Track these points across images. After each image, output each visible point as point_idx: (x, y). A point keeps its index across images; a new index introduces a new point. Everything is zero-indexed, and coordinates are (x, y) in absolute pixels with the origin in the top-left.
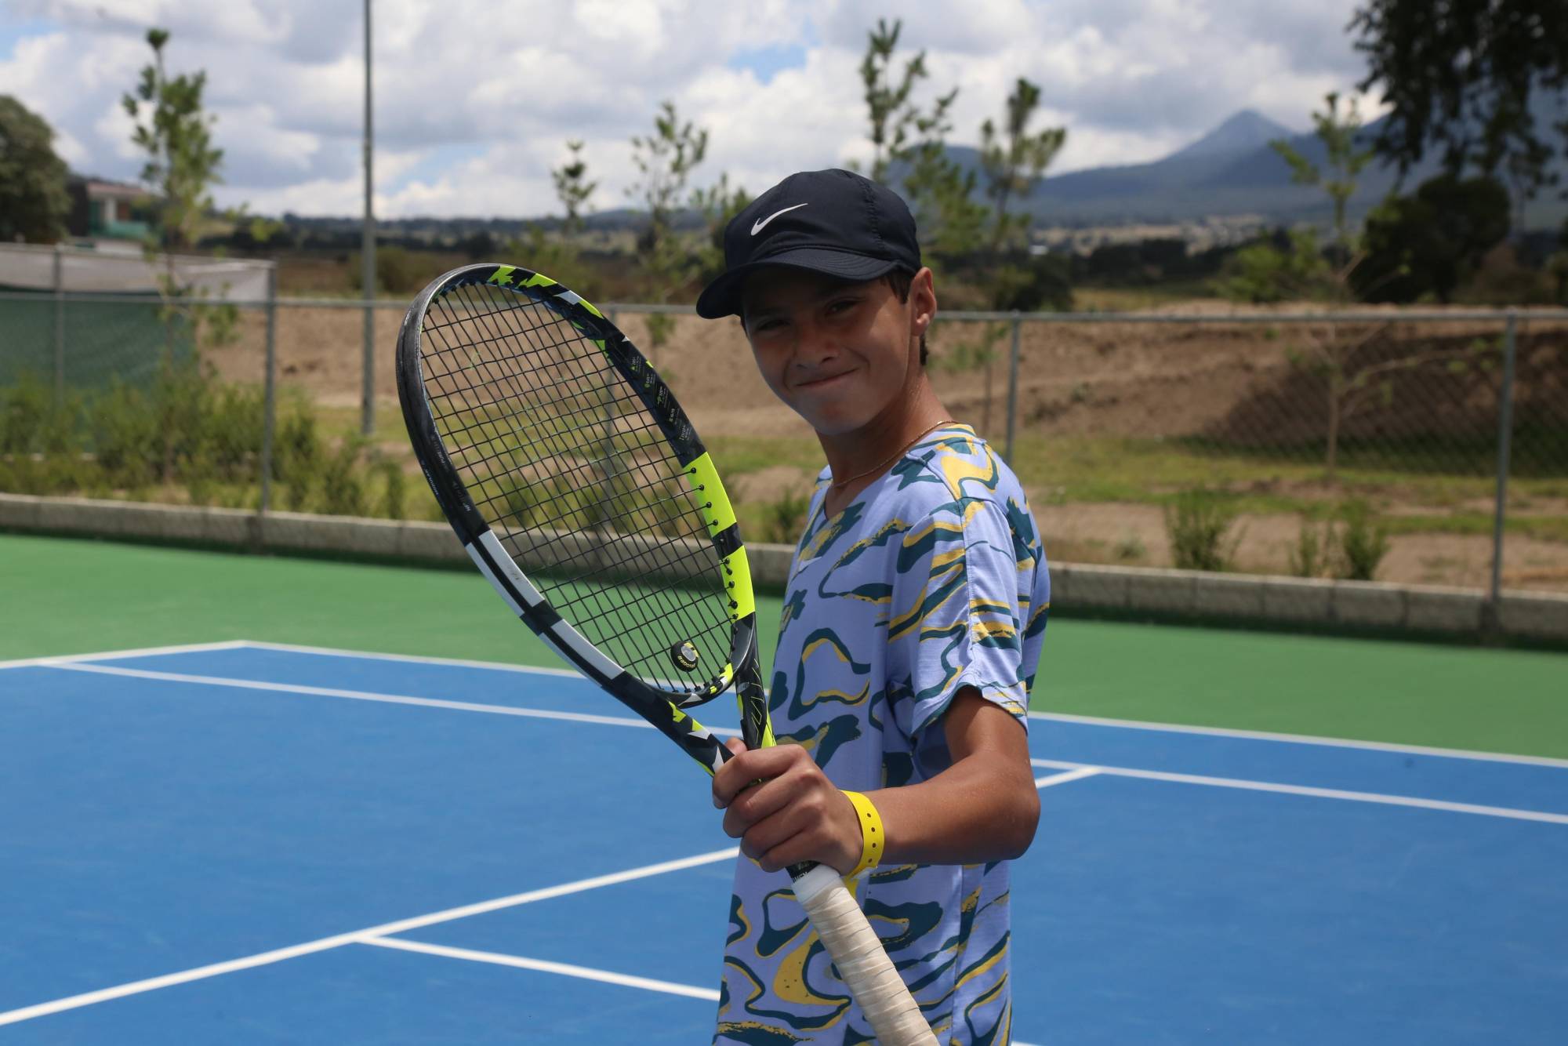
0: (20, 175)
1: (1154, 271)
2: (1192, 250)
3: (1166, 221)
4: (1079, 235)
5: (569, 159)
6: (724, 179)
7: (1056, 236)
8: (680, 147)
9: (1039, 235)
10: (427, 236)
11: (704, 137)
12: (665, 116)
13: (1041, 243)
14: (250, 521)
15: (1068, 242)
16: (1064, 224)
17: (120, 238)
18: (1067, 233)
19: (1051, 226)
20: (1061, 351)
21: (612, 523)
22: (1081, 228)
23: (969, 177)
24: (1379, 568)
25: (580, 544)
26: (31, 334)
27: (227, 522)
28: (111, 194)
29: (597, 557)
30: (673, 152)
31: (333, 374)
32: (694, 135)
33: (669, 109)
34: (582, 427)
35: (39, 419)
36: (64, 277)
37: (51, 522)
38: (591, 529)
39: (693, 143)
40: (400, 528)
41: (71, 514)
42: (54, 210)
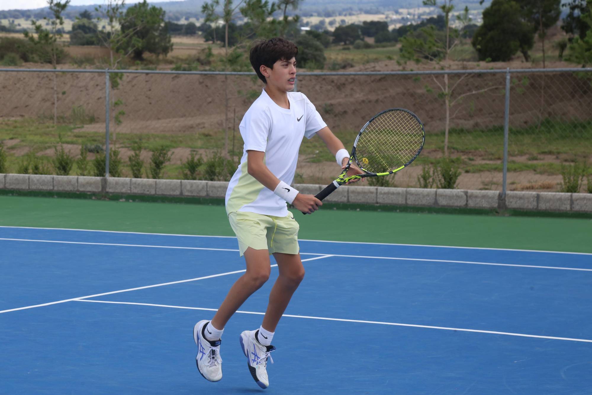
1: (370, 40)
2: (391, 28)
3: (377, 12)
4: (327, 20)
7: (315, 20)
9: (305, 20)
13: (307, 24)
15: (322, 23)
16: (319, 15)
18: (321, 19)
19: (311, 15)
20: (317, 88)
21: (110, 172)
22: (328, 15)
23: (273, 5)
24: (457, 183)
25: (95, 182)
29: (104, 188)
34: (71, 130)
38: (100, 175)
40: (5, 176)
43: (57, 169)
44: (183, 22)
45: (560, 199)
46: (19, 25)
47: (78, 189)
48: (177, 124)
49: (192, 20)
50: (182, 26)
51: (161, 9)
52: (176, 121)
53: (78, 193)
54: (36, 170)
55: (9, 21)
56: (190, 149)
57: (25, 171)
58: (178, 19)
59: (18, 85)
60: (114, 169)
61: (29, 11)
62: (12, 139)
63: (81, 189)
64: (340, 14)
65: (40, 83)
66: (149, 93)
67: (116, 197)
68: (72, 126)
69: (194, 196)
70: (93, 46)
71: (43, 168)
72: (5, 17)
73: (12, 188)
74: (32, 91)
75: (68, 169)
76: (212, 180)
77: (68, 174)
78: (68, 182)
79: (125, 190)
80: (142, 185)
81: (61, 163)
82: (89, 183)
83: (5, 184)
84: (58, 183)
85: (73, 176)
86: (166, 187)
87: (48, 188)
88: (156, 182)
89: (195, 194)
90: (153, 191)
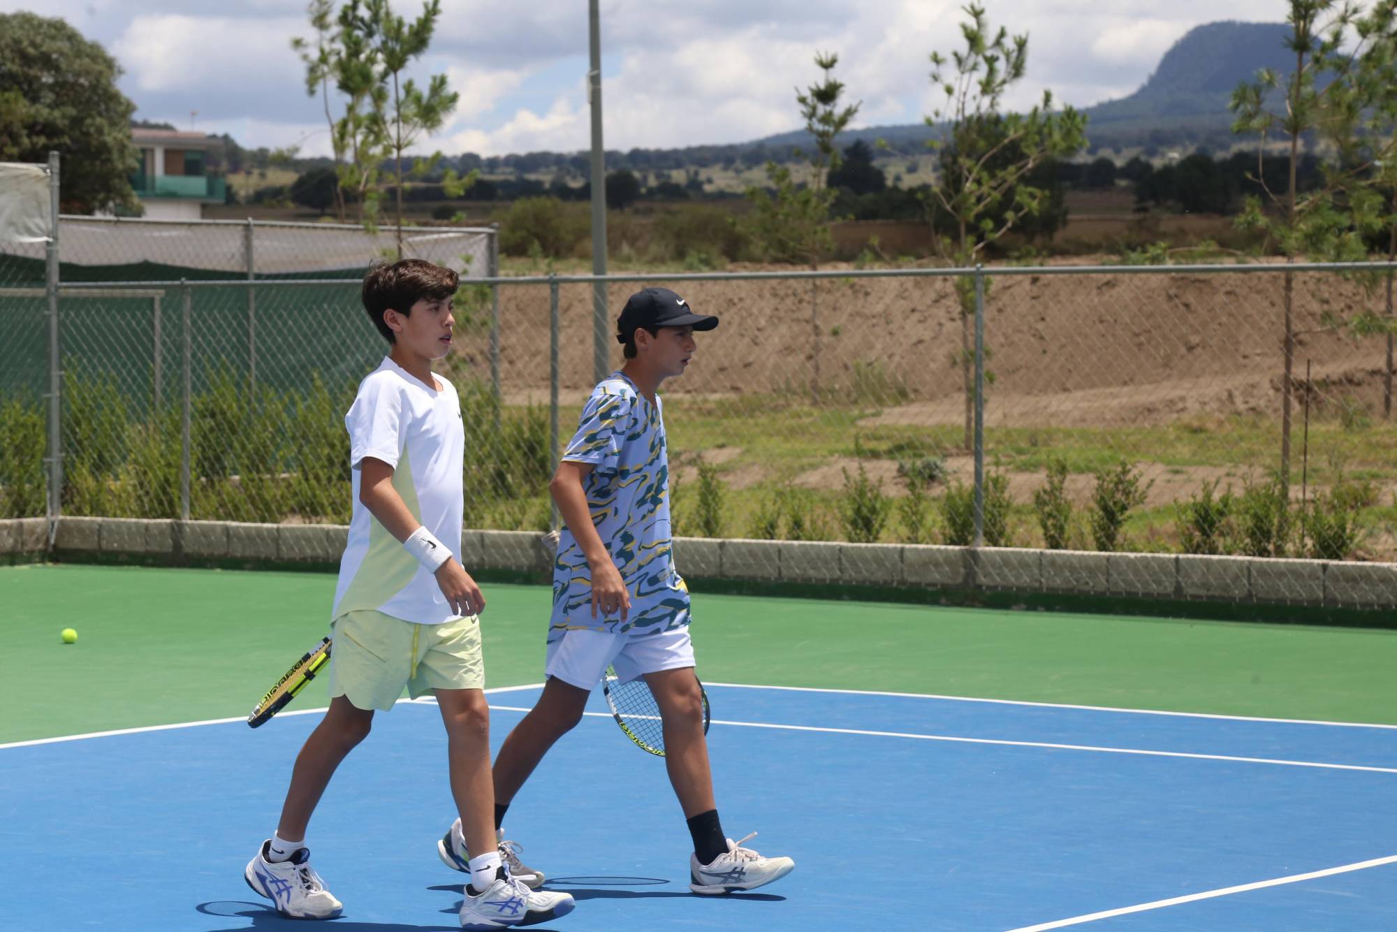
0: (77, 122)
6: (1048, 97)
8: (991, 61)
10: (545, 177)
11: (1021, 45)
12: (972, 23)
14: (536, 542)
17: (171, 197)
21: (985, 534)
25: (949, 559)
26: (220, 326)
27: (509, 545)
28: (158, 141)
29: (970, 574)
30: (983, 69)
31: (519, 365)
32: (1009, 43)
33: (977, 14)
34: (853, 421)
35: (234, 432)
36: (255, 256)
37: (296, 554)
38: (960, 539)
39: (1008, 55)
40: (722, 545)
41: (320, 542)
42: (120, 166)
43: (849, 527)
44: (1082, 158)
46: (710, 181)
47: (903, 578)
48: (1114, 403)
49: (1106, 153)
50: (1080, 168)
53: (903, 588)
54: (797, 528)
55: (688, 172)
57: (769, 533)
60: (994, 525)
61: (731, 148)
62: (722, 446)
63: (912, 579)
65: (777, 309)
66: (1040, 326)
68: (856, 412)
69: (1213, 597)
70: (879, 222)
71: (813, 522)
72: (679, 165)
73: (738, 576)
74: (759, 330)
75: (877, 526)
76: (1263, 552)
77: (876, 539)
78: (879, 558)
79: (1025, 580)
80: (1072, 569)
81: (858, 511)
82: (931, 561)
83: (721, 565)
84: (854, 563)
85: (887, 543)
86: (1136, 572)
87: (826, 574)
88: (1108, 559)
89: (1217, 593)
90: (1101, 584)
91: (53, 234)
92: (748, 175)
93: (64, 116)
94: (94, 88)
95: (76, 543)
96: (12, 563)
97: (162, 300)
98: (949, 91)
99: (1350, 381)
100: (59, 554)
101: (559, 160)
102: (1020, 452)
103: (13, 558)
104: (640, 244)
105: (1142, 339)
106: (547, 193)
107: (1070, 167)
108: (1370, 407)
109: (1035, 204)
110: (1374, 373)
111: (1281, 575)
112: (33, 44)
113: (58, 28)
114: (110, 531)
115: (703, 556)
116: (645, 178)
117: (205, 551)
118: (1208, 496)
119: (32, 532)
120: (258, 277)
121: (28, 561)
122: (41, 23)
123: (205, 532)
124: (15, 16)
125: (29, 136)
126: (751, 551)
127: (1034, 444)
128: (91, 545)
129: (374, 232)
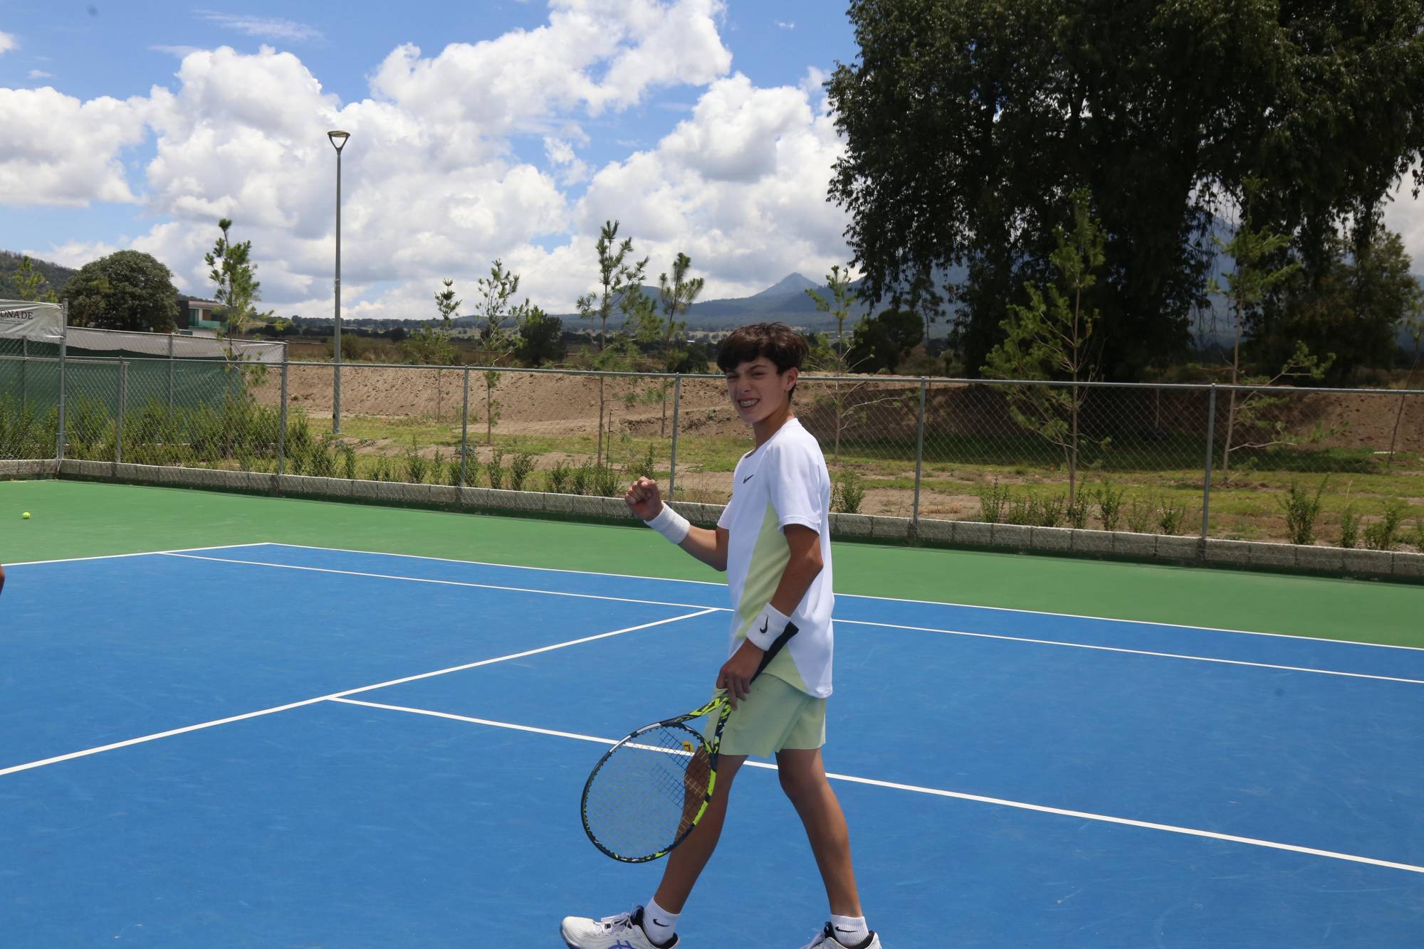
0: (153, 295)
4: (711, 334)
5: (445, 290)
6: (527, 302)
7: (700, 334)
8: (504, 284)
9: (691, 333)
10: (370, 329)
11: (516, 279)
12: (496, 269)
13: (692, 338)
14: (272, 478)
15: (706, 337)
16: (704, 330)
17: (205, 329)
18: (705, 333)
19: (697, 330)
20: (701, 393)
21: (466, 481)
22: (712, 330)
23: (654, 302)
24: (859, 506)
25: (449, 492)
26: (156, 379)
27: (260, 479)
28: (201, 307)
29: (458, 499)
30: (500, 287)
31: (317, 401)
32: (511, 278)
33: (498, 265)
34: (451, 430)
35: (160, 424)
36: (174, 349)
37: (166, 479)
38: (455, 484)
39: (510, 283)
40: (353, 482)
41: (177, 474)
42: (170, 314)
43: (409, 476)
44: (581, 332)
45: (980, 529)
47: (429, 499)
48: (558, 427)
49: (589, 331)
50: (580, 335)
51: (558, 318)
52: (558, 424)
53: (429, 503)
54: (387, 476)
56: (565, 454)
57: (374, 478)
58: (576, 330)
59: (405, 385)
60: (470, 478)
63: (433, 500)
64: (722, 330)
66: (532, 394)
67: (470, 510)
74: (419, 391)
75: (421, 476)
76: (579, 493)
77: (420, 482)
78: (420, 491)
79: (481, 502)
80: (501, 497)
81: (413, 470)
82: (442, 492)
83: (352, 491)
84: (409, 492)
85: (425, 484)
86: (527, 500)
87: (396, 496)
88: (516, 494)
89: (559, 509)
90: (512, 504)
91: (64, 335)
92: (450, 332)
93: (147, 293)
94: (160, 282)
95: (69, 471)
96: (39, 479)
97: (129, 367)
98: (486, 295)
99: (649, 422)
100: (61, 475)
101: (375, 322)
102: (510, 445)
103: (7, 477)
104: (389, 355)
105: (573, 401)
106: (369, 335)
107: (575, 335)
108: (656, 432)
109: (521, 344)
110: (657, 419)
111: (586, 503)
112: (135, 263)
113: (147, 257)
114: (84, 466)
115: (344, 487)
116: (409, 331)
117: (126, 477)
118: (559, 468)
119: (49, 466)
120: (176, 358)
121: (46, 478)
122: (140, 255)
123: (126, 468)
124: (128, 252)
125: (132, 300)
126: (365, 485)
127: (515, 442)
128: (75, 472)
129: (221, 340)
